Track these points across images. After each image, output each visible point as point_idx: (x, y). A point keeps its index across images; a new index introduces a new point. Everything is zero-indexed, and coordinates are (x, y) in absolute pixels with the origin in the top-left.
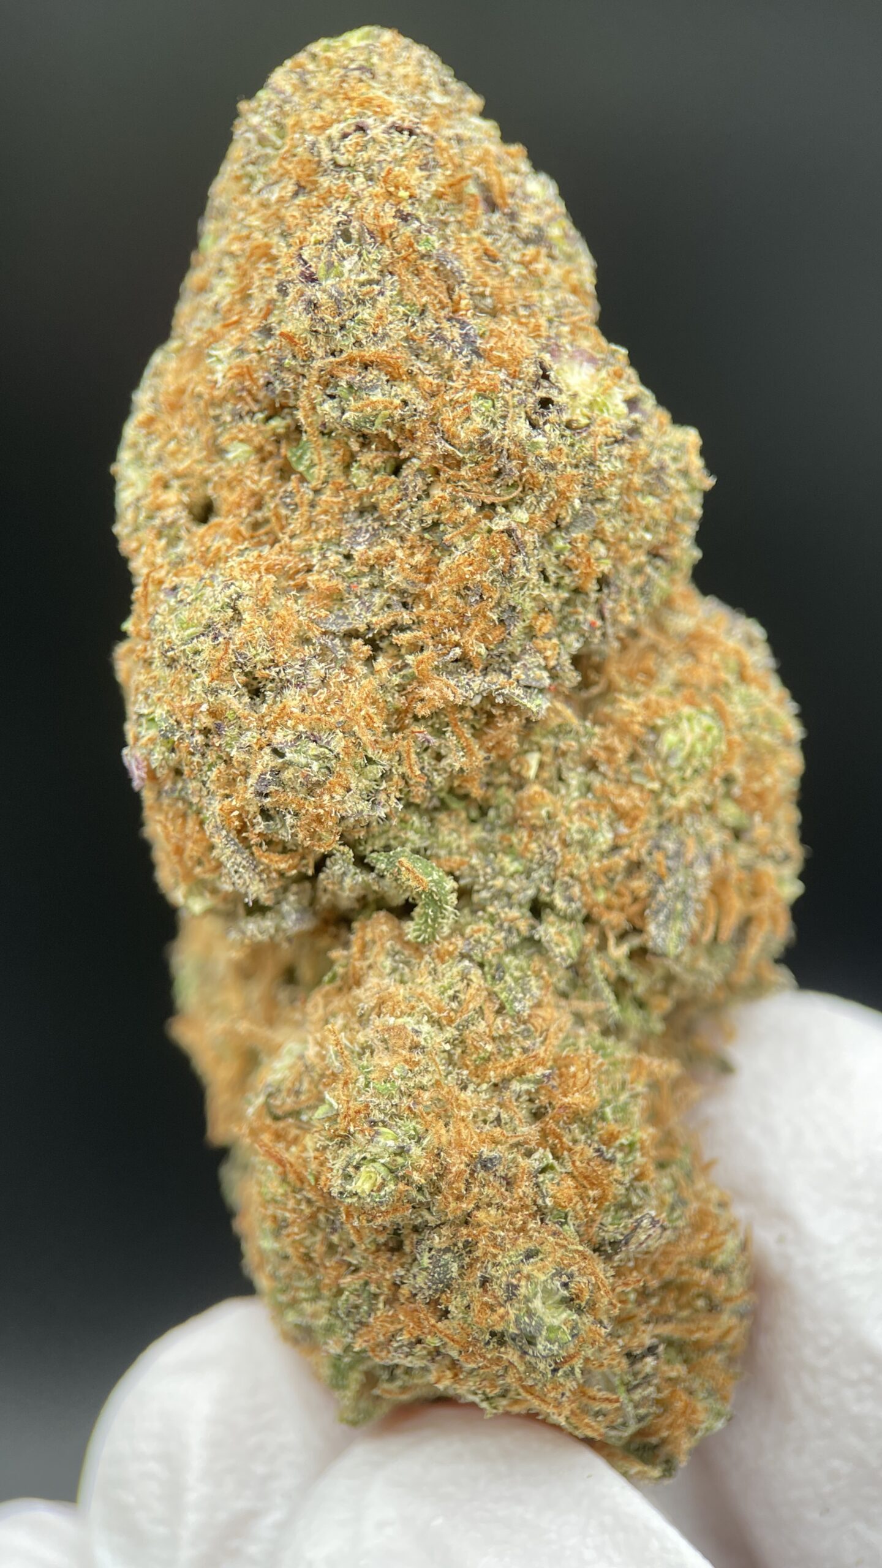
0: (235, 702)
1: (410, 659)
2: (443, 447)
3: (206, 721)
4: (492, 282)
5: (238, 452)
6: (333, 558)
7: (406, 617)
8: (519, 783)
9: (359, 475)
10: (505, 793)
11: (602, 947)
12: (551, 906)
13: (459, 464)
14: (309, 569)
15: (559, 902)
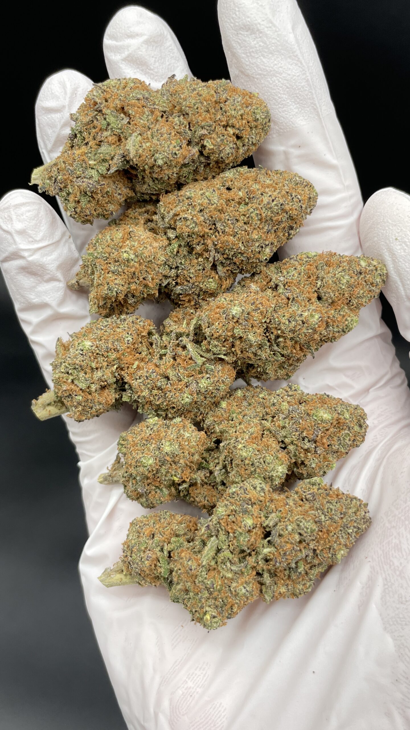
0: (198, 208)
1: (214, 236)
2: (250, 232)
3: (193, 204)
4: (280, 230)
5: (241, 193)
6: (227, 218)
7: (221, 234)
8: (197, 258)
9: (242, 217)
10: (195, 256)
11: (174, 280)
12: (178, 270)
13: (248, 235)
14: (224, 213)
15: (179, 272)
